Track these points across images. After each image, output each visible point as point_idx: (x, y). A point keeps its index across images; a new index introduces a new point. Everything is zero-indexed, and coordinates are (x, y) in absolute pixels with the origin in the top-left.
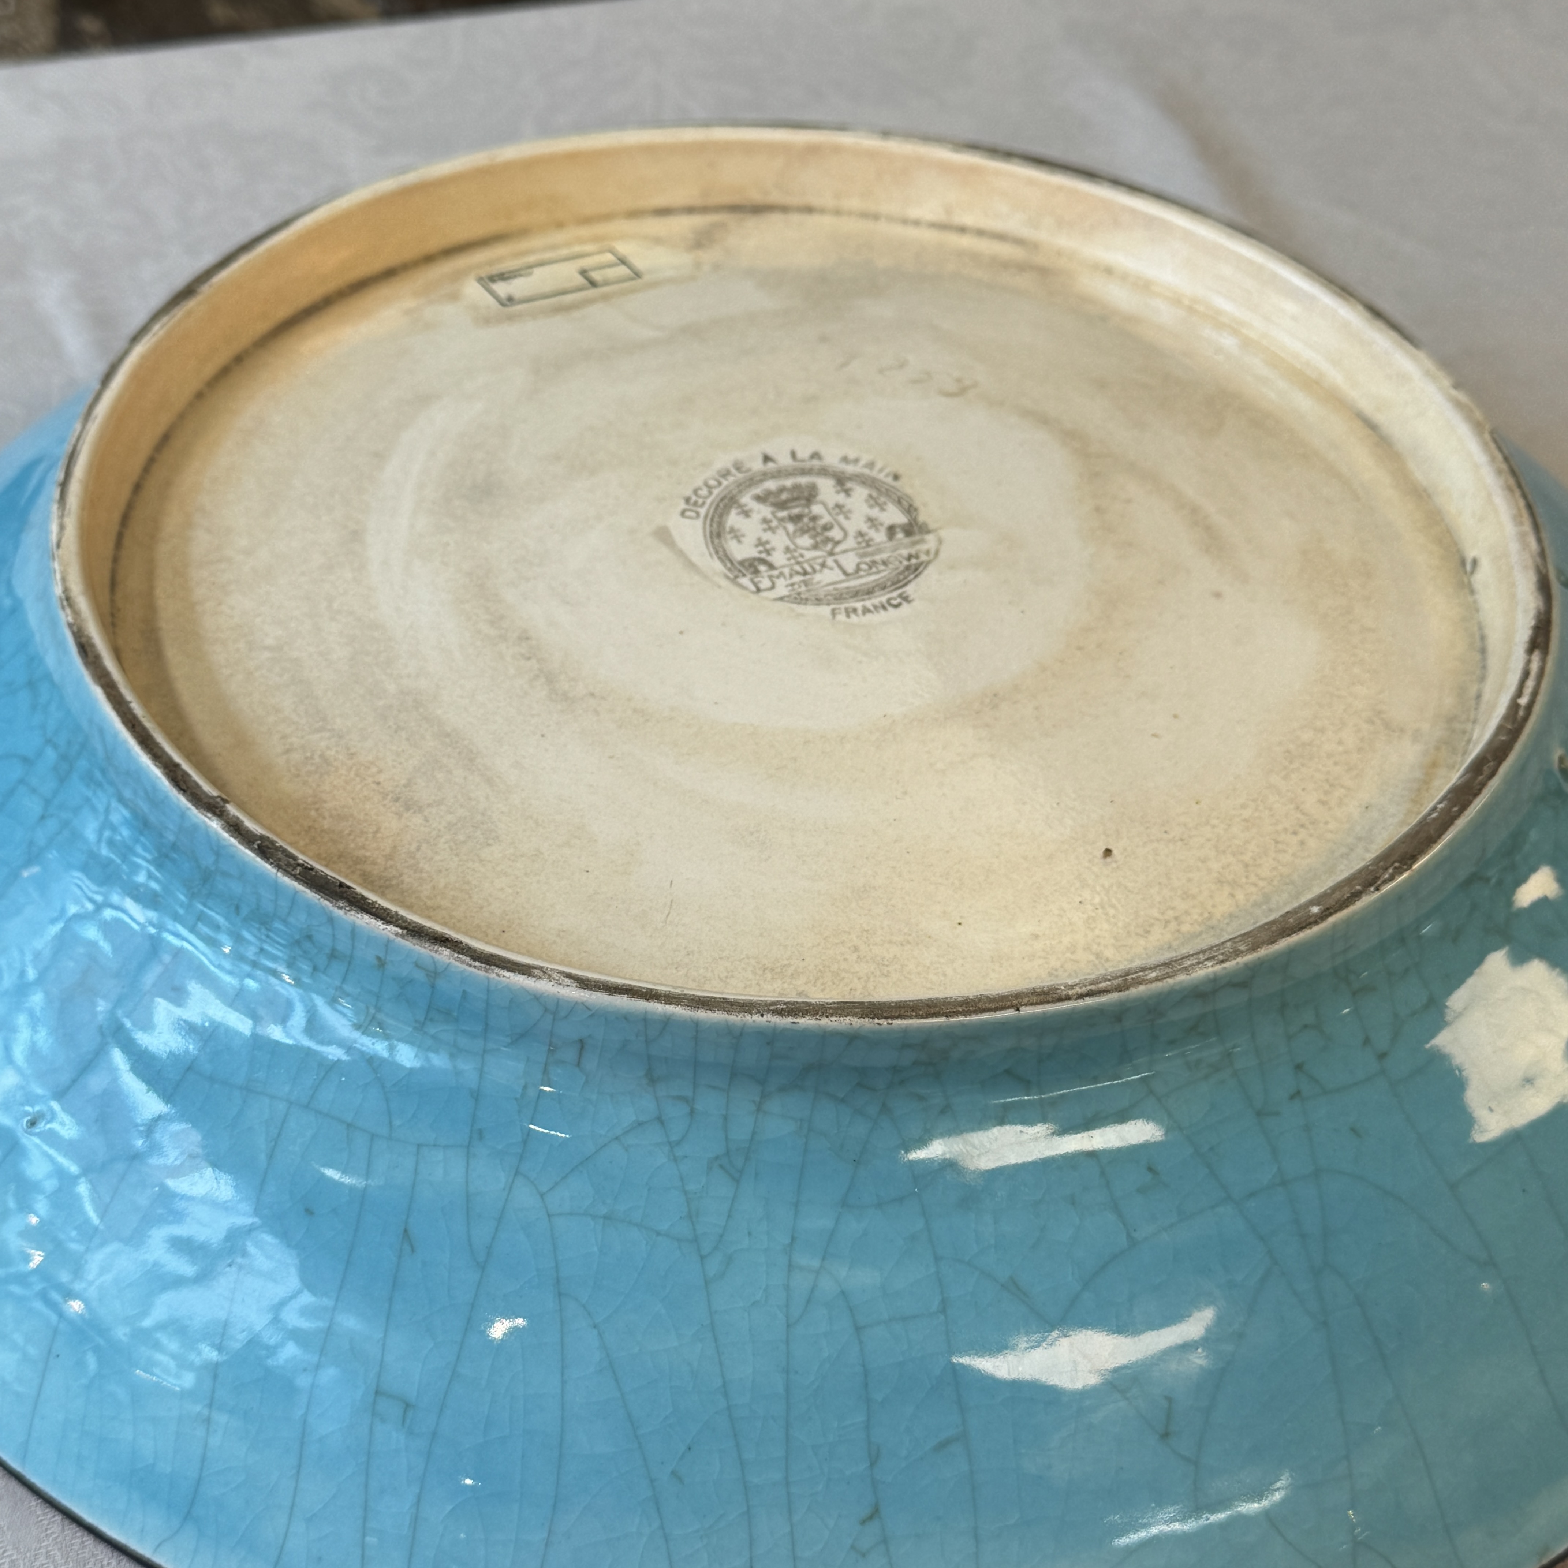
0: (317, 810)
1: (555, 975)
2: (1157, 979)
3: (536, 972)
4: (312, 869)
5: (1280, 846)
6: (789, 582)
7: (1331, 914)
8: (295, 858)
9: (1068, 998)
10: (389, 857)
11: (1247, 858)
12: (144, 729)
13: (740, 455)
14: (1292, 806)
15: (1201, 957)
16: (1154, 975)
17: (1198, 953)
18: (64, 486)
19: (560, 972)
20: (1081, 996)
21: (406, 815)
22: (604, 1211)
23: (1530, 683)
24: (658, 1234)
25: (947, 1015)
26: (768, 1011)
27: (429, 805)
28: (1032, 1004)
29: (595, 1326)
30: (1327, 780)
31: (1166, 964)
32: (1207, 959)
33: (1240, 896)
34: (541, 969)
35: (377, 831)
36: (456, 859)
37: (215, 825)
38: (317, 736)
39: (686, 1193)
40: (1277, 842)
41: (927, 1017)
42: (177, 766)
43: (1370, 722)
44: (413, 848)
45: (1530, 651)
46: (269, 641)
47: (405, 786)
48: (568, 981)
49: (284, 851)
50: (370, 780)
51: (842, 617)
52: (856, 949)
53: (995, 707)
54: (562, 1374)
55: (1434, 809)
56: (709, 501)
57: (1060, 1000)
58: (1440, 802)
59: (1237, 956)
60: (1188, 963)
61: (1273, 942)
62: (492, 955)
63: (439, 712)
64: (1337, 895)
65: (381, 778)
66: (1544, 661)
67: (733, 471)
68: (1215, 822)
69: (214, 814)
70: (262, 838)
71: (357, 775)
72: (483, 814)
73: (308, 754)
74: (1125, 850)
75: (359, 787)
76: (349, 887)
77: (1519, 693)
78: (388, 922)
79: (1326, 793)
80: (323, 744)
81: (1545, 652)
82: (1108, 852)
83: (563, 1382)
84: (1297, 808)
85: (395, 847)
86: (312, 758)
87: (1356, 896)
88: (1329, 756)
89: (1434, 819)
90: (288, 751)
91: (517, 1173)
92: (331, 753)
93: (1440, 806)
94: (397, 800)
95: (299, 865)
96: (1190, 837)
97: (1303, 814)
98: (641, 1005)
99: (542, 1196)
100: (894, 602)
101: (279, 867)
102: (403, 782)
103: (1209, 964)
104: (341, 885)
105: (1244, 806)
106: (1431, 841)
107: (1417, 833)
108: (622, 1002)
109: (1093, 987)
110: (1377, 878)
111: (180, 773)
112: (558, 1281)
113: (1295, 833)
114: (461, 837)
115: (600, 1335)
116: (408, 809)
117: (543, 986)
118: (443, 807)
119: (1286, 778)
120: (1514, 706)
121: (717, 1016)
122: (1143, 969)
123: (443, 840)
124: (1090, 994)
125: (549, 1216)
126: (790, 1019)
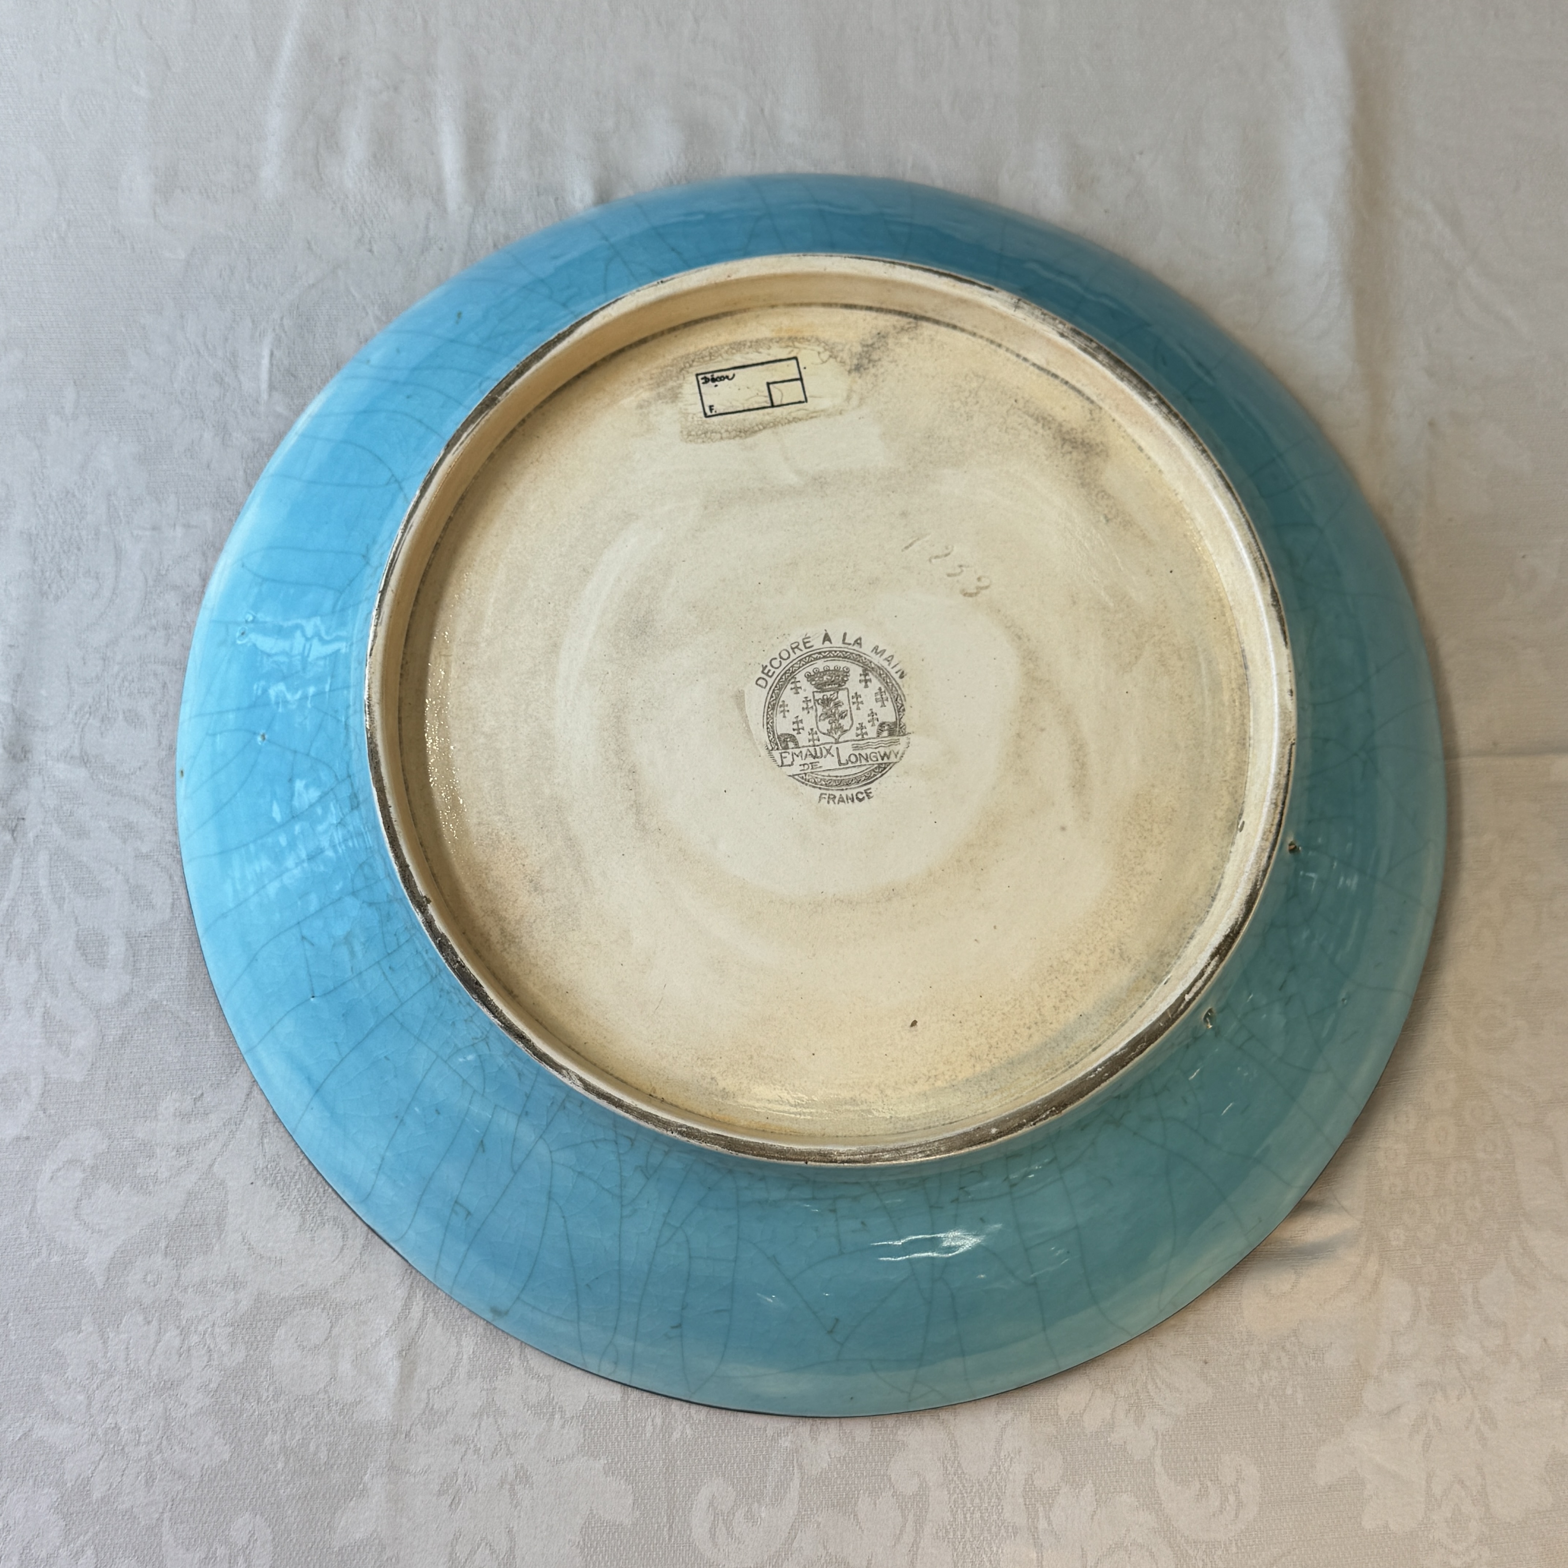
0: (486, 874)
1: (573, 1077)
2: (888, 1160)
3: (564, 1071)
4: (464, 967)
5: (1016, 1036)
6: (803, 762)
7: (1001, 1137)
8: (457, 956)
9: (836, 1161)
10: (518, 922)
11: (993, 1042)
12: (394, 831)
13: (810, 631)
14: (1036, 1008)
15: (918, 1149)
16: (887, 1156)
17: (917, 1146)
18: (383, 592)
19: (577, 1076)
20: (843, 1162)
21: (534, 894)
22: (579, 1170)
23: (1200, 983)
24: (603, 1188)
25: (768, 1157)
26: (676, 1131)
27: (548, 891)
28: (815, 1161)
29: (564, 1217)
30: (1066, 992)
31: (897, 1150)
32: (920, 1152)
33: (978, 1068)
34: (567, 1070)
35: (515, 901)
36: (553, 935)
37: (419, 917)
38: (497, 818)
39: (621, 1176)
40: (1016, 1033)
41: (757, 1156)
42: (407, 866)
43: (1113, 951)
44: (532, 921)
45: (1212, 957)
46: (486, 729)
47: (538, 872)
48: (579, 1083)
49: (452, 949)
50: (519, 862)
51: (824, 802)
52: (751, 1057)
53: (889, 899)
54: (544, 1230)
55: (1095, 1070)
56: (777, 671)
57: (831, 1162)
58: (1100, 1066)
59: (937, 1153)
60: (909, 1152)
61: (961, 1149)
62: (545, 1054)
63: (570, 819)
64: (1010, 1123)
65: (527, 861)
66: (1217, 966)
67: (801, 646)
68: (986, 1012)
69: (420, 910)
70: (443, 936)
71: (513, 855)
72: (575, 906)
73: (490, 830)
74: (925, 1023)
75: (512, 864)
76: (481, 986)
77: (1188, 991)
78: (496, 1017)
79: (1061, 1001)
80: (499, 824)
81: (1221, 960)
82: (914, 1023)
83: (543, 1234)
84: (1039, 1009)
85: (522, 916)
86: (491, 834)
87: (1021, 1126)
88: (1076, 973)
89: (1091, 1079)
90: (479, 824)
91: (541, 1137)
92: (503, 833)
93: (1099, 1069)
94: (531, 881)
95: (458, 962)
96: (966, 1021)
97: (1040, 1015)
98: (612, 1108)
99: (551, 1152)
100: (860, 796)
101: (447, 960)
102: (538, 868)
103: (920, 1155)
104: (477, 983)
105: (1007, 1003)
106: (1082, 1095)
107: (1076, 1087)
108: (604, 1103)
109: (852, 1157)
110: (1039, 1116)
111: (407, 873)
112: (550, 1192)
113: (1029, 1028)
114: (560, 920)
115: (565, 1222)
116: (536, 890)
117: (566, 1080)
118: (555, 894)
119: (1042, 986)
120: (1181, 998)
121: (650, 1126)
122: (883, 1151)
123: (549, 919)
124: (848, 1162)
125: (552, 1162)
126: (686, 1139)
